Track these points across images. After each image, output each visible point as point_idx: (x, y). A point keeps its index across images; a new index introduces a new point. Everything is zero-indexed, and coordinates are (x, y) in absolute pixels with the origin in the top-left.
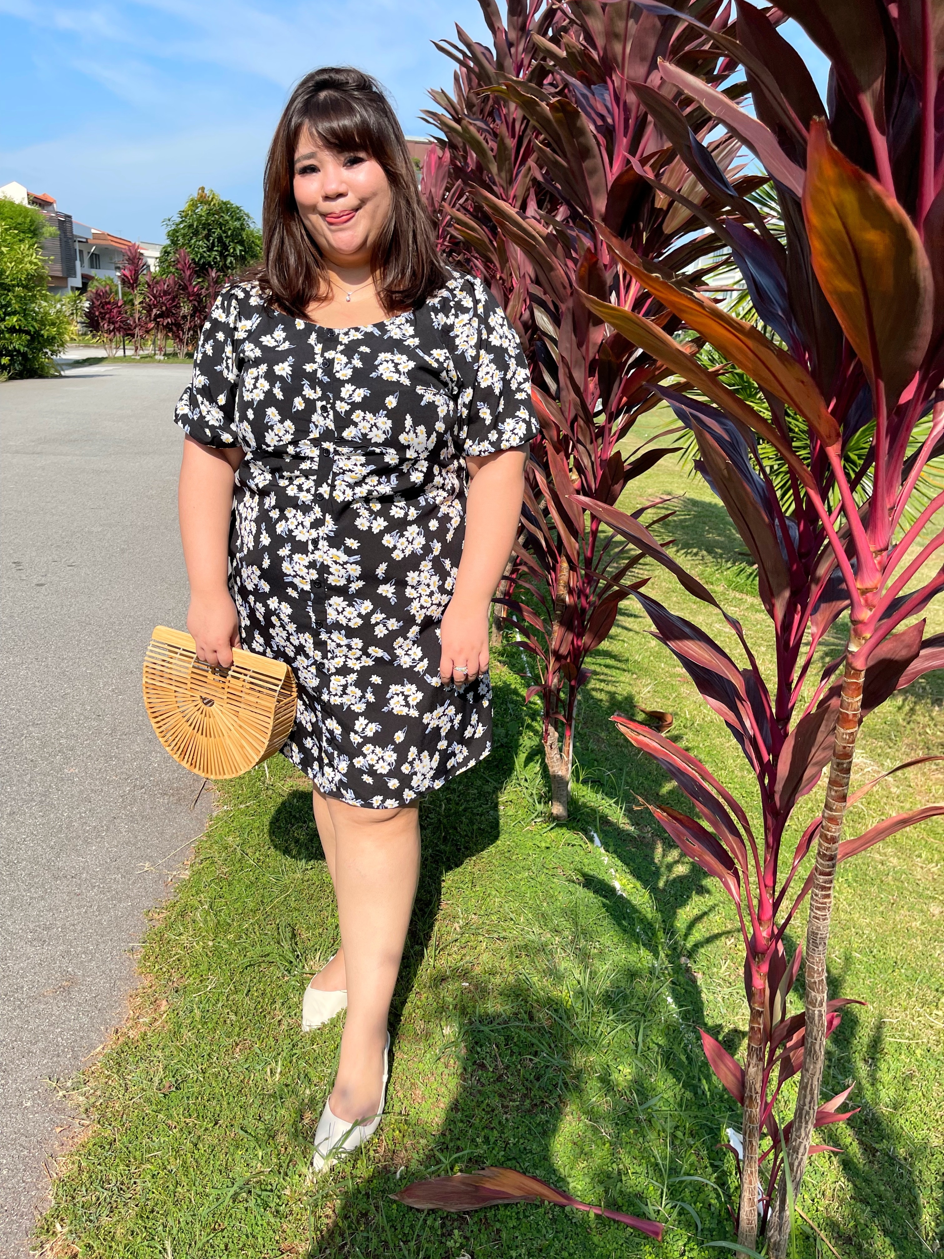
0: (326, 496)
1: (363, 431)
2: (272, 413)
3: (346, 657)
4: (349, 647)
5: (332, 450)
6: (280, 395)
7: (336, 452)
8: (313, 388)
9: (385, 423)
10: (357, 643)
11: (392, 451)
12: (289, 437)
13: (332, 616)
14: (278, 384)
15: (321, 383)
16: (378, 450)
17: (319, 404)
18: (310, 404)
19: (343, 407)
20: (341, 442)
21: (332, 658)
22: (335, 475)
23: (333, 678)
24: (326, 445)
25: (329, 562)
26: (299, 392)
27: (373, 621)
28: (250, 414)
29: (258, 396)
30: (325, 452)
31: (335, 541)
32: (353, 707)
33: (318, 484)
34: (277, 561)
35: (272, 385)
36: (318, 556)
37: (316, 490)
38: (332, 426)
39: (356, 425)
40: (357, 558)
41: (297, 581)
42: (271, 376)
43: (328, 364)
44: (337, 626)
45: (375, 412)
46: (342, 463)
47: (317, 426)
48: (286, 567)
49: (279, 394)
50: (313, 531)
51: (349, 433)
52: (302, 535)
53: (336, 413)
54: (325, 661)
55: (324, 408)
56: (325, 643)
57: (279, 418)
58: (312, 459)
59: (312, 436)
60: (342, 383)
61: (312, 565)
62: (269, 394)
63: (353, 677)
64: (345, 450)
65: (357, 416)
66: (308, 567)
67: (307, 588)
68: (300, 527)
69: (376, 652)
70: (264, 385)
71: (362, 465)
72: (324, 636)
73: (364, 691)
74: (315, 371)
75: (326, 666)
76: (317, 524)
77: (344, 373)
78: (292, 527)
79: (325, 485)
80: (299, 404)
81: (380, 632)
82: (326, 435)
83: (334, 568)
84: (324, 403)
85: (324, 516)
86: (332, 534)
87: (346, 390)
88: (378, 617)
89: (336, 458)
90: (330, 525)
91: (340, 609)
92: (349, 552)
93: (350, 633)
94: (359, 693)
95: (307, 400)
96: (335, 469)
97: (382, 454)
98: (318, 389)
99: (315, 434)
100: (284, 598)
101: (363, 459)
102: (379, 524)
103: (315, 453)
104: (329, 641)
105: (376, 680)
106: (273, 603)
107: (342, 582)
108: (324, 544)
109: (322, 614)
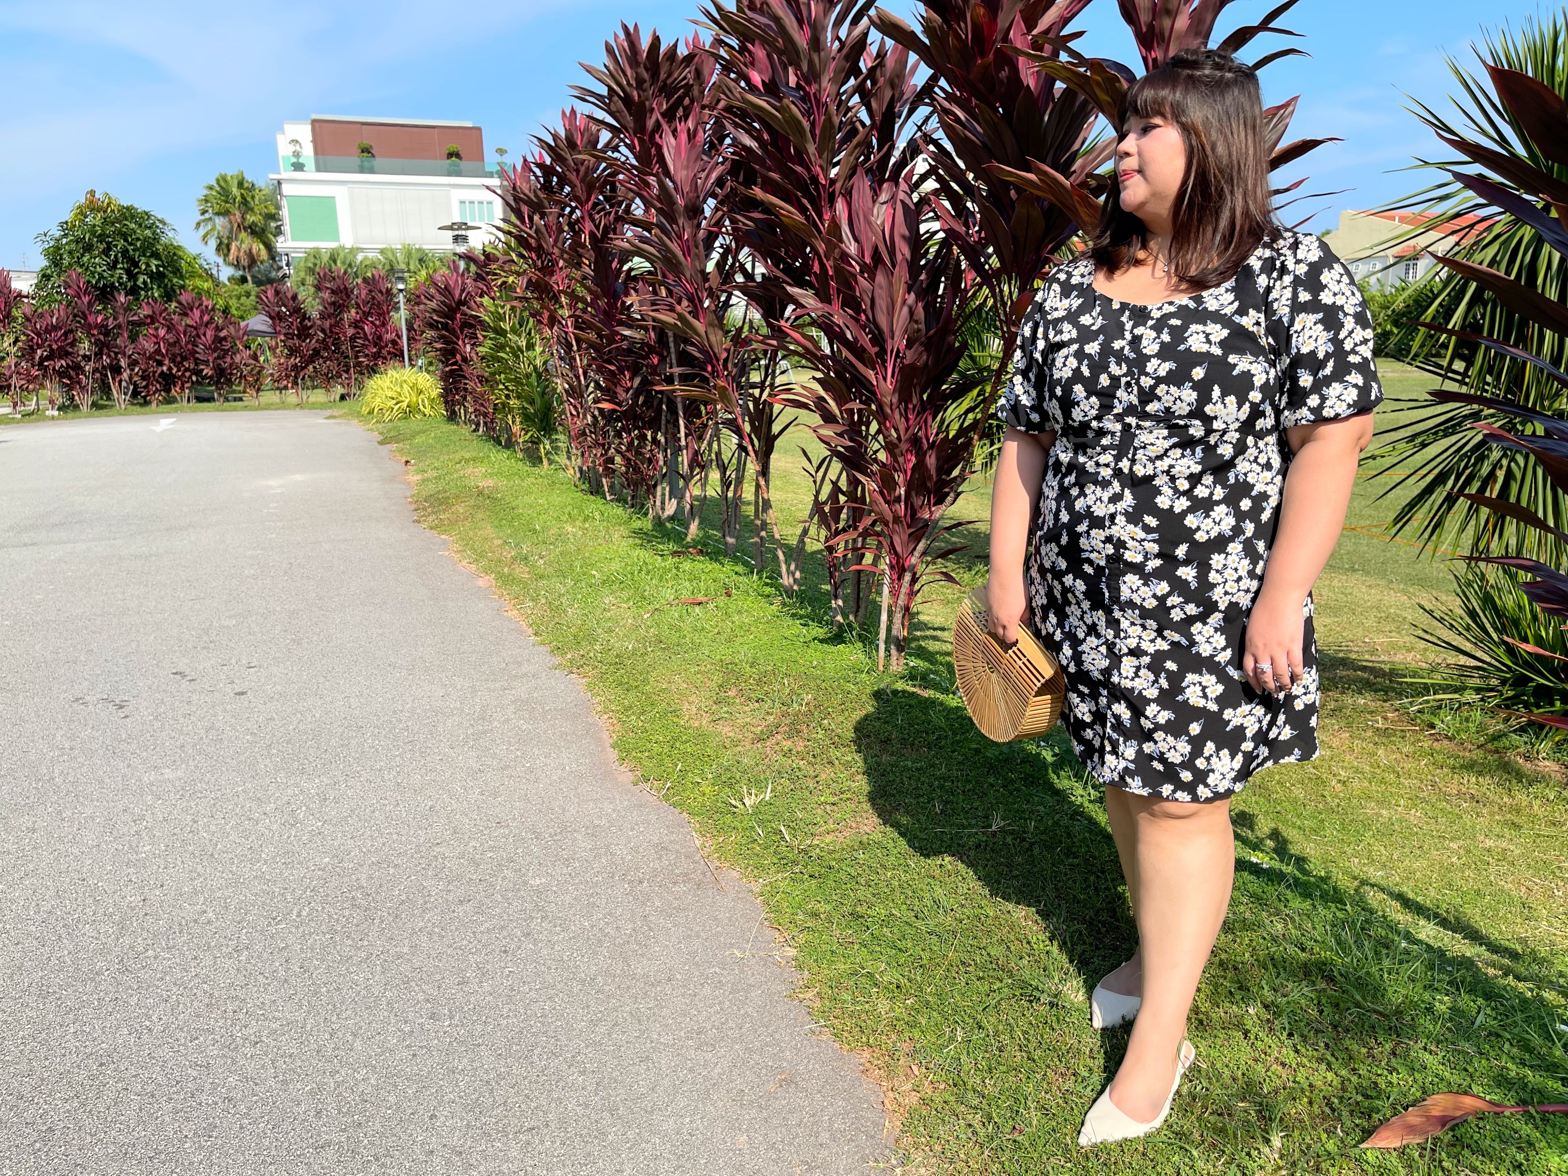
0: (1126, 471)
1: (1167, 405)
2: (1079, 390)
3: (1140, 637)
4: (1144, 627)
5: (1134, 425)
7: (1139, 427)
8: (1119, 364)
9: (1191, 396)
10: (1152, 624)
11: (1197, 423)
12: (1094, 412)
13: (1125, 593)
14: (1086, 362)
15: (1127, 360)
16: (1182, 423)
17: (1124, 380)
18: (1115, 380)
19: (1146, 382)
20: (1145, 416)
21: (1125, 638)
22: (1136, 449)
23: (1124, 659)
24: (1129, 420)
25: (1125, 538)
26: (1105, 368)
27: (1169, 603)
28: (1058, 391)
29: (1067, 373)
30: (1127, 427)
31: (1133, 517)
32: (1144, 693)
33: (1118, 458)
34: (1075, 537)
35: (1080, 363)
36: (1115, 531)
37: (1116, 464)
38: (1135, 401)
39: (1159, 399)
40: (1155, 536)
41: (1093, 556)
42: (1080, 355)
43: (1136, 341)
44: (1131, 604)
45: (1179, 385)
46: (1143, 437)
47: (1120, 402)
48: (1084, 543)
49: (1086, 372)
50: (1111, 505)
51: (1151, 408)
52: (1100, 511)
53: (1140, 388)
54: (1117, 640)
55: (1128, 384)
56: (1118, 622)
57: (1085, 394)
58: (1113, 434)
59: (1115, 411)
60: (1148, 358)
61: (1109, 540)
62: (1077, 371)
63: (1146, 660)
64: (1147, 424)
65: (1161, 390)
66: (1104, 542)
67: (1103, 563)
68: (1098, 502)
69: (1172, 635)
70: (1073, 363)
71: (1164, 438)
72: (1117, 614)
73: (1157, 676)
74: (1123, 348)
75: (1118, 646)
76: (1116, 498)
77: (1151, 348)
78: (1090, 503)
79: (1125, 460)
81: (1176, 615)
82: (1130, 410)
83: (1130, 544)
84: (1129, 379)
85: (1123, 490)
86: (1130, 510)
87: (1152, 365)
88: (1175, 600)
89: (1137, 432)
90: (1128, 498)
91: (1135, 588)
92: (1147, 529)
93: (1145, 613)
94: (1152, 677)
95: (1112, 377)
96: (1136, 443)
97: (1186, 426)
98: (1124, 365)
99: (1118, 410)
100: (1079, 574)
101: (1165, 432)
102: (1182, 504)
103: (1118, 427)
104: (1122, 620)
105: (1171, 665)
106: (1068, 580)
107: (1139, 559)
108: (1120, 520)
109: (1115, 591)
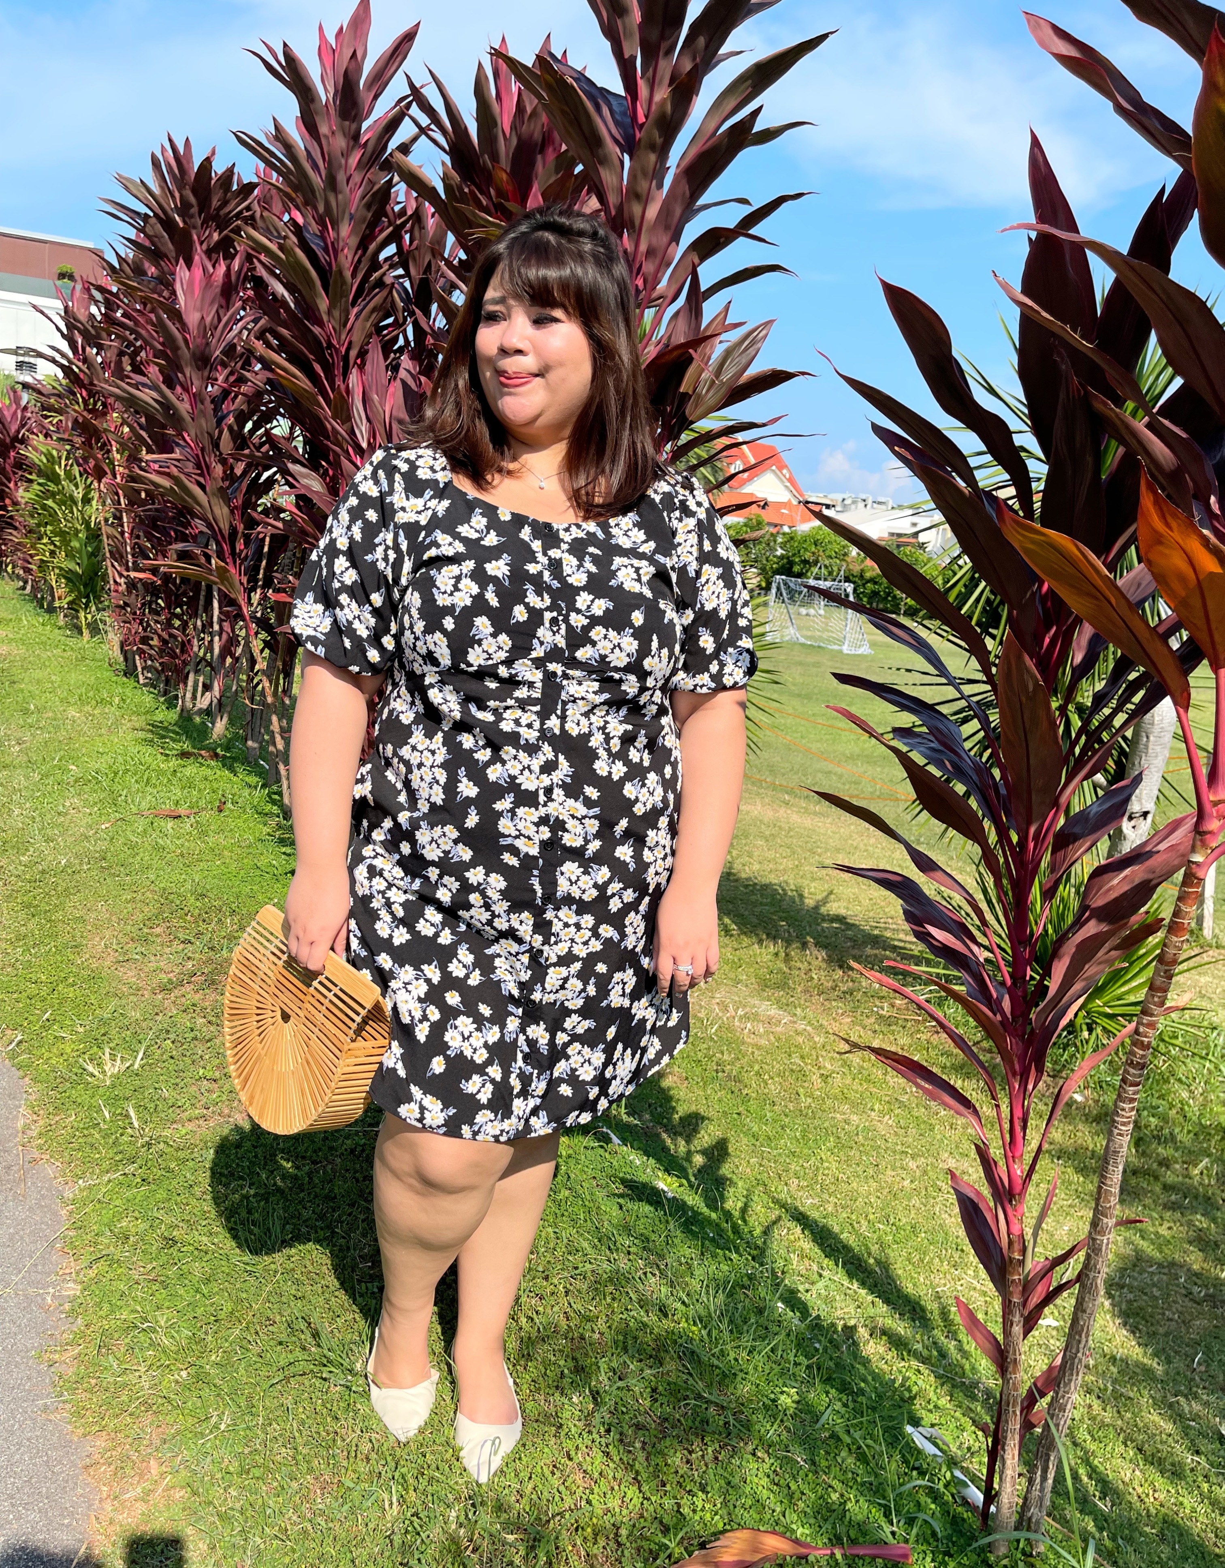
0: (557, 731)
1: (603, 652)
2: (483, 625)
3: (572, 940)
4: (578, 926)
5: (560, 673)
6: (494, 602)
7: (565, 676)
8: (539, 594)
9: (630, 645)
10: (588, 920)
11: (632, 678)
12: (503, 655)
13: (563, 887)
14: (491, 587)
15: (549, 589)
16: (617, 676)
17: (548, 616)
18: (536, 616)
19: (578, 621)
20: (573, 663)
21: (556, 943)
22: (565, 703)
23: (551, 970)
24: (552, 667)
25: (564, 816)
26: (521, 598)
27: (609, 893)
28: (449, 623)
29: (462, 600)
30: (549, 677)
31: (572, 790)
32: (566, 1004)
33: (544, 716)
34: (490, 818)
35: (483, 587)
36: (553, 809)
37: (542, 724)
38: (562, 644)
39: (594, 644)
40: (596, 811)
41: (520, 843)
42: (480, 576)
43: (556, 566)
44: (568, 900)
45: (619, 630)
46: (572, 689)
47: (542, 643)
48: (505, 825)
49: (492, 599)
50: (544, 777)
51: (584, 654)
52: (528, 783)
53: (570, 628)
54: (546, 948)
55: (554, 621)
56: (550, 923)
57: (491, 630)
58: (531, 685)
59: (534, 654)
60: (577, 590)
61: (544, 821)
62: (479, 600)
63: (577, 966)
64: (577, 673)
65: (597, 633)
66: (537, 825)
67: (534, 851)
68: (526, 772)
69: (607, 931)
70: (470, 587)
71: (595, 693)
72: (549, 915)
73: (586, 983)
74: (540, 574)
75: (545, 954)
76: (549, 768)
77: (578, 579)
78: (515, 772)
79: (553, 717)
80: (520, 614)
81: (615, 905)
82: (554, 654)
83: (571, 824)
84: (555, 614)
85: (556, 756)
86: (568, 780)
87: (583, 600)
88: (615, 887)
89: (565, 682)
90: (564, 767)
91: (574, 879)
92: (589, 803)
93: (582, 907)
94: (579, 985)
95: (530, 610)
96: (564, 696)
97: (621, 681)
98: (546, 596)
99: (539, 652)
100: (494, 866)
101: (596, 685)
102: (619, 770)
103: (537, 676)
104: (555, 921)
105: (601, 968)
106: (475, 875)
107: (578, 843)
108: (558, 794)
109: (550, 884)
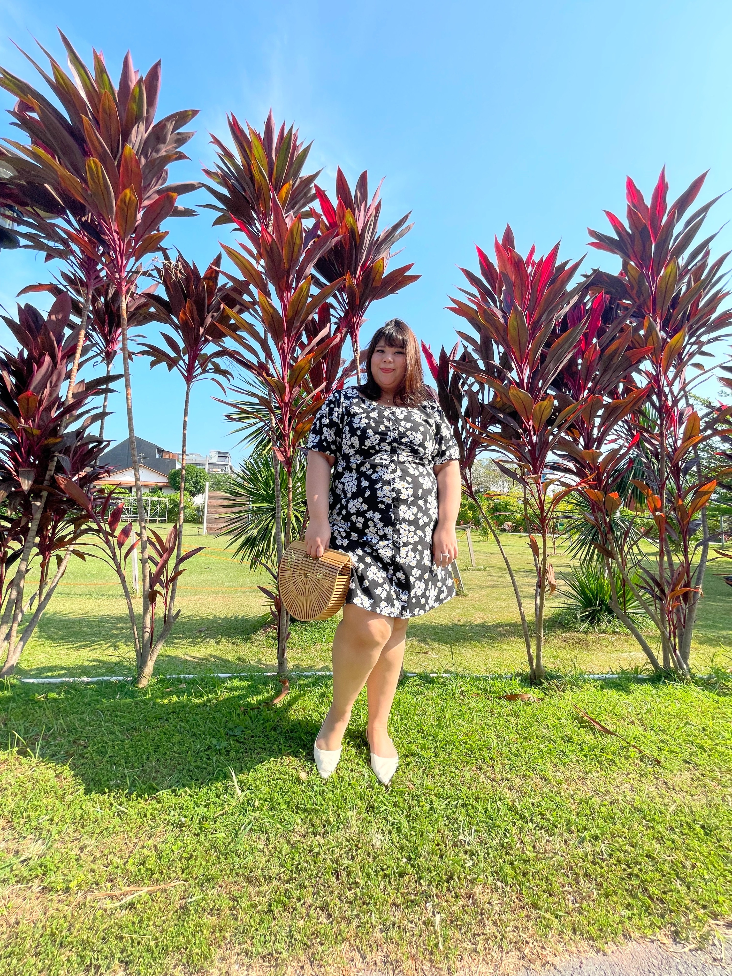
1: (411, 439)
3: (408, 536)
4: (409, 531)
5: (396, 447)
6: (373, 425)
7: (399, 448)
8: (388, 421)
9: (420, 437)
10: (412, 528)
11: (421, 449)
12: (377, 442)
13: (402, 515)
14: (372, 420)
15: (392, 420)
16: (417, 448)
17: (391, 428)
19: (402, 429)
20: (401, 443)
21: (402, 538)
22: (399, 454)
23: (402, 549)
24: (394, 445)
25: (400, 488)
26: (382, 423)
27: (418, 517)
28: (359, 433)
29: (363, 425)
30: (393, 448)
31: (403, 479)
32: (410, 564)
34: (374, 491)
35: (369, 421)
36: (396, 486)
37: (391, 459)
38: (397, 437)
39: (408, 437)
40: (411, 486)
41: (385, 499)
42: (368, 418)
43: (394, 413)
44: (404, 520)
45: (416, 432)
46: (401, 452)
47: (390, 437)
48: (379, 493)
50: (392, 475)
51: (405, 440)
52: (387, 478)
54: (398, 540)
55: (394, 430)
56: (399, 530)
57: (373, 433)
60: (401, 420)
61: (393, 490)
63: (411, 547)
64: (402, 447)
65: (409, 433)
66: (391, 492)
67: (389, 502)
68: (386, 474)
69: (420, 533)
70: (365, 420)
71: (409, 453)
72: (398, 526)
73: (415, 554)
74: (388, 415)
77: (401, 417)
79: (394, 457)
80: (382, 428)
81: (421, 522)
82: (394, 440)
83: (403, 491)
85: (396, 468)
86: (401, 476)
87: (403, 423)
88: (420, 516)
89: (398, 450)
90: (399, 471)
91: (405, 512)
92: (408, 483)
93: (410, 523)
94: (413, 555)
95: (386, 427)
98: (391, 422)
99: (389, 440)
100: (376, 510)
101: (409, 451)
103: (389, 447)
104: (401, 529)
105: (419, 548)
106: (369, 515)
107: (406, 498)
108: (397, 480)
109: (397, 514)
